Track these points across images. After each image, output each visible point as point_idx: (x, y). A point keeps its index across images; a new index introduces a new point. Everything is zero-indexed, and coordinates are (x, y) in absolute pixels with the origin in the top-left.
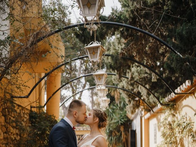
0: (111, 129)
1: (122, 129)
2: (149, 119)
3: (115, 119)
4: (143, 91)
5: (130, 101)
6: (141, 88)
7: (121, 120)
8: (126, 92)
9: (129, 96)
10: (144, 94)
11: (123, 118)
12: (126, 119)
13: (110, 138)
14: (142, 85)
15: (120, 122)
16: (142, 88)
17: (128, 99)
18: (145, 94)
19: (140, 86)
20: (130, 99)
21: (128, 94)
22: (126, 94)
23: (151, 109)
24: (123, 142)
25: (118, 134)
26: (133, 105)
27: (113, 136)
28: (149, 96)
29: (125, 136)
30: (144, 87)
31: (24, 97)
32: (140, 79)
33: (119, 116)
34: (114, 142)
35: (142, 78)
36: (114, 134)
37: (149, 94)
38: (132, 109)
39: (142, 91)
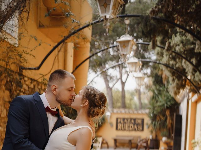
0: (155, 113)
1: (168, 113)
2: (196, 102)
3: (160, 102)
4: (189, 68)
5: (173, 80)
6: (185, 63)
7: (167, 103)
8: (169, 69)
9: (173, 74)
10: (189, 70)
11: (170, 101)
12: (173, 102)
13: (154, 123)
14: (186, 59)
15: (165, 105)
16: (187, 63)
17: (172, 77)
18: (191, 70)
19: (184, 60)
20: (174, 77)
21: (172, 72)
22: (169, 71)
23: (197, 89)
24: (168, 128)
25: (163, 119)
26: (177, 84)
27: (157, 120)
28: (195, 73)
29: (171, 121)
30: (190, 61)
31: (35, 69)
32: (185, 51)
33: (165, 98)
34: (158, 127)
35: (187, 50)
36: (158, 118)
37: (194, 71)
38: (175, 89)
39: (187, 67)
